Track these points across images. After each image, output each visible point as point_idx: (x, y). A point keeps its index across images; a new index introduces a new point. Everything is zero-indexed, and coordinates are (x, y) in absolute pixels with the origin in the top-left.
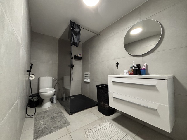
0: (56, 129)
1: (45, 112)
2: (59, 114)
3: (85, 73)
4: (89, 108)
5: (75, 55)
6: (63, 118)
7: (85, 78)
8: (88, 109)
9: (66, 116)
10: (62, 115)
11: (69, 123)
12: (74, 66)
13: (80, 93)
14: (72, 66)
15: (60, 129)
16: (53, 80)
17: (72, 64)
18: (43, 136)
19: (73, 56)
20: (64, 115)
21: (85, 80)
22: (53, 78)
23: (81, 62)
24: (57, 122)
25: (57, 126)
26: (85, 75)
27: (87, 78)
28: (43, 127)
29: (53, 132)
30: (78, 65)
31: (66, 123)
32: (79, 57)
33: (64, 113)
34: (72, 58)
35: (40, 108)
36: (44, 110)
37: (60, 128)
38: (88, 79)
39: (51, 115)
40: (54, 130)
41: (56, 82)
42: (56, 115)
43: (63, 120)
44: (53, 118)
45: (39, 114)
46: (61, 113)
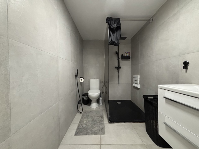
0: (91, 133)
1: (91, 111)
2: (100, 119)
3: (135, 76)
4: (134, 122)
5: (122, 55)
6: (102, 124)
7: (134, 81)
8: (132, 123)
9: (105, 123)
10: (102, 120)
11: (105, 132)
12: (121, 68)
13: (129, 99)
14: (118, 68)
15: (95, 135)
16: (100, 82)
17: (119, 65)
18: (81, 135)
19: (120, 56)
20: (103, 121)
21: (134, 85)
22: (100, 80)
23: (130, 62)
24: (95, 127)
25: (93, 130)
26: (134, 79)
27: (136, 82)
28: (84, 125)
29: (89, 135)
30: (126, 66)
31: (102, 131)
32: (127, 56)
33: (104, 119)
34: (118, 59)
35: (89, 107)
36: (91, 110)
37: (95, 133)
38: (137, 84)
39: (94, 117)
40: (90, 133)
41: (103, 84)
42: (97, 117)
43: (101, 126)
44: (94, 120)
45: (86, 112)
46: (102, 117)
